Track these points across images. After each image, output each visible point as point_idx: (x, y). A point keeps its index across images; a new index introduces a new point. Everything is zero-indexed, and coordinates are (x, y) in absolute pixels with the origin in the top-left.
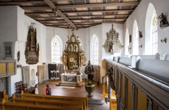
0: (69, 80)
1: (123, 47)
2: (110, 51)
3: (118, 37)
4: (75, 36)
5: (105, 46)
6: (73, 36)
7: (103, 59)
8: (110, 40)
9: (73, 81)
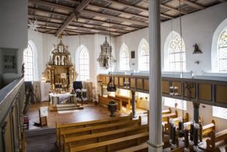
0: (62, 102)
1: (115, 61)
2: (105, 65)
3: (111, 51)
4: (63, 46)
5: (99, 60)
6: (61, 44)
7: (98, 74)
8: (105, 53)
9: (67, 102)
